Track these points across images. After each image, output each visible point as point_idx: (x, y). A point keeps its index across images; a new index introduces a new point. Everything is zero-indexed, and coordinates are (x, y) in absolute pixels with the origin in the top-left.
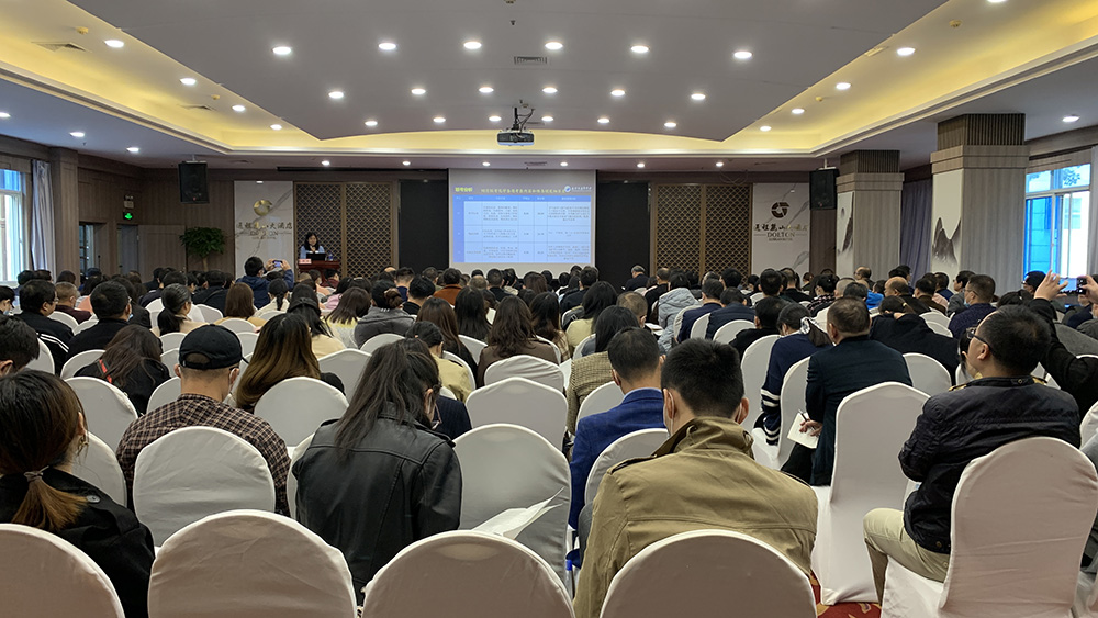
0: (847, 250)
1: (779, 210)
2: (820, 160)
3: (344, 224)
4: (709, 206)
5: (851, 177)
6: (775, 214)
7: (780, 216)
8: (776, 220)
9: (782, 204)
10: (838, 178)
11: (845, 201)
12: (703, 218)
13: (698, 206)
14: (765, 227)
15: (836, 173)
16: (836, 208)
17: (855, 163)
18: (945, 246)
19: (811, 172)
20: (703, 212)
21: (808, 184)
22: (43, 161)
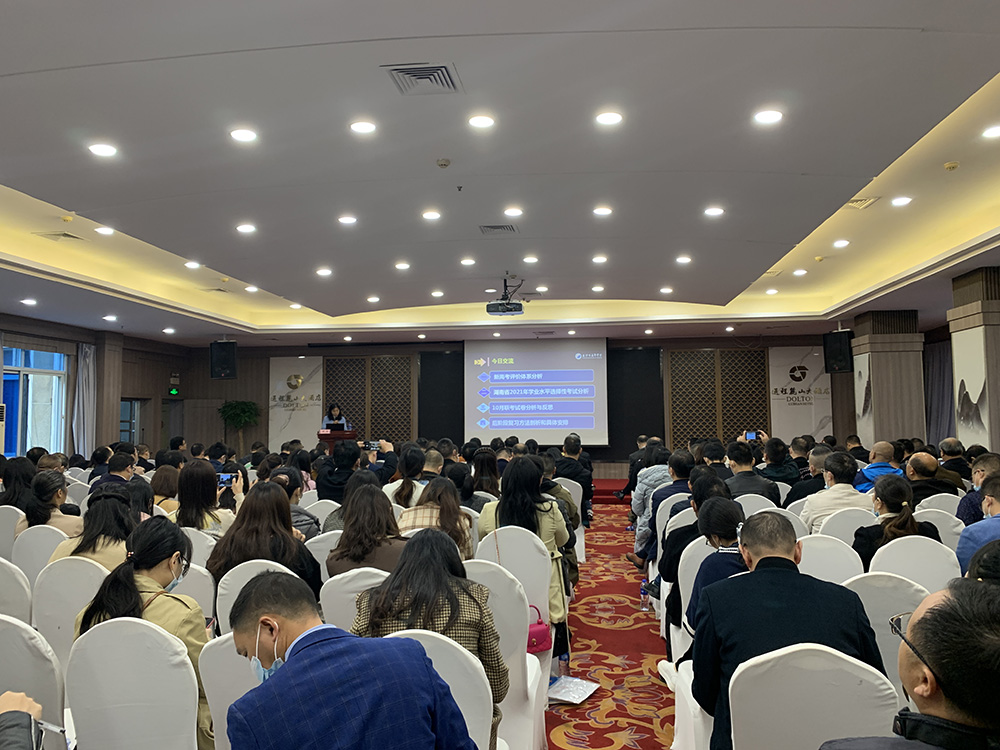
0: (867, 415)
1: (798, 373)
2: (833, 322)
3: (368, 395)
4: (723, 371)
5: (865, 339)
6: (793, 377)
7: (799, 379)
8: (794, 384)
9: (800, 368)
10: (853, 340)
11: (862, 363)
12: (718, 383)
13: (713, 371)
14: (784, 391)
15: (851, 335)
16: (852, 370)
17: (868, 325)
18: (971, 412)
19: (824, 335)
20: (718, 377)
21: (822, 347)
22: (89, 343)
